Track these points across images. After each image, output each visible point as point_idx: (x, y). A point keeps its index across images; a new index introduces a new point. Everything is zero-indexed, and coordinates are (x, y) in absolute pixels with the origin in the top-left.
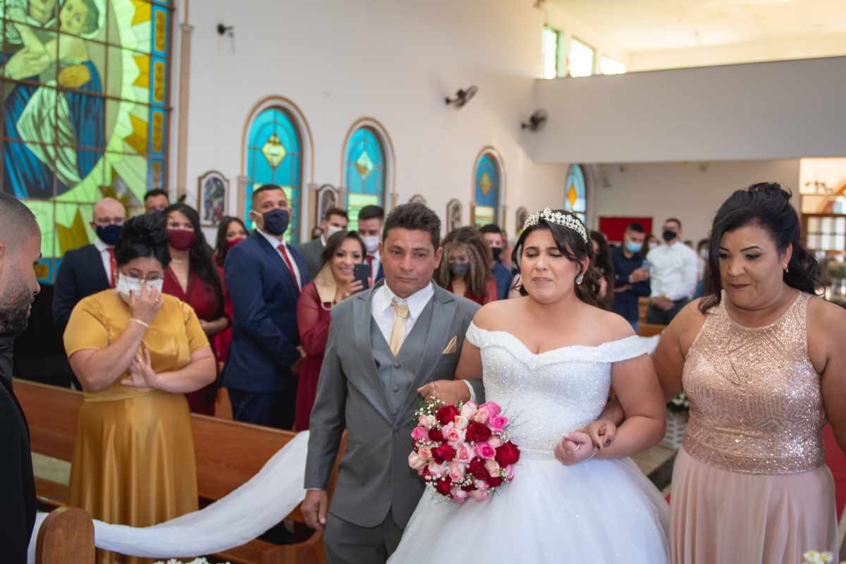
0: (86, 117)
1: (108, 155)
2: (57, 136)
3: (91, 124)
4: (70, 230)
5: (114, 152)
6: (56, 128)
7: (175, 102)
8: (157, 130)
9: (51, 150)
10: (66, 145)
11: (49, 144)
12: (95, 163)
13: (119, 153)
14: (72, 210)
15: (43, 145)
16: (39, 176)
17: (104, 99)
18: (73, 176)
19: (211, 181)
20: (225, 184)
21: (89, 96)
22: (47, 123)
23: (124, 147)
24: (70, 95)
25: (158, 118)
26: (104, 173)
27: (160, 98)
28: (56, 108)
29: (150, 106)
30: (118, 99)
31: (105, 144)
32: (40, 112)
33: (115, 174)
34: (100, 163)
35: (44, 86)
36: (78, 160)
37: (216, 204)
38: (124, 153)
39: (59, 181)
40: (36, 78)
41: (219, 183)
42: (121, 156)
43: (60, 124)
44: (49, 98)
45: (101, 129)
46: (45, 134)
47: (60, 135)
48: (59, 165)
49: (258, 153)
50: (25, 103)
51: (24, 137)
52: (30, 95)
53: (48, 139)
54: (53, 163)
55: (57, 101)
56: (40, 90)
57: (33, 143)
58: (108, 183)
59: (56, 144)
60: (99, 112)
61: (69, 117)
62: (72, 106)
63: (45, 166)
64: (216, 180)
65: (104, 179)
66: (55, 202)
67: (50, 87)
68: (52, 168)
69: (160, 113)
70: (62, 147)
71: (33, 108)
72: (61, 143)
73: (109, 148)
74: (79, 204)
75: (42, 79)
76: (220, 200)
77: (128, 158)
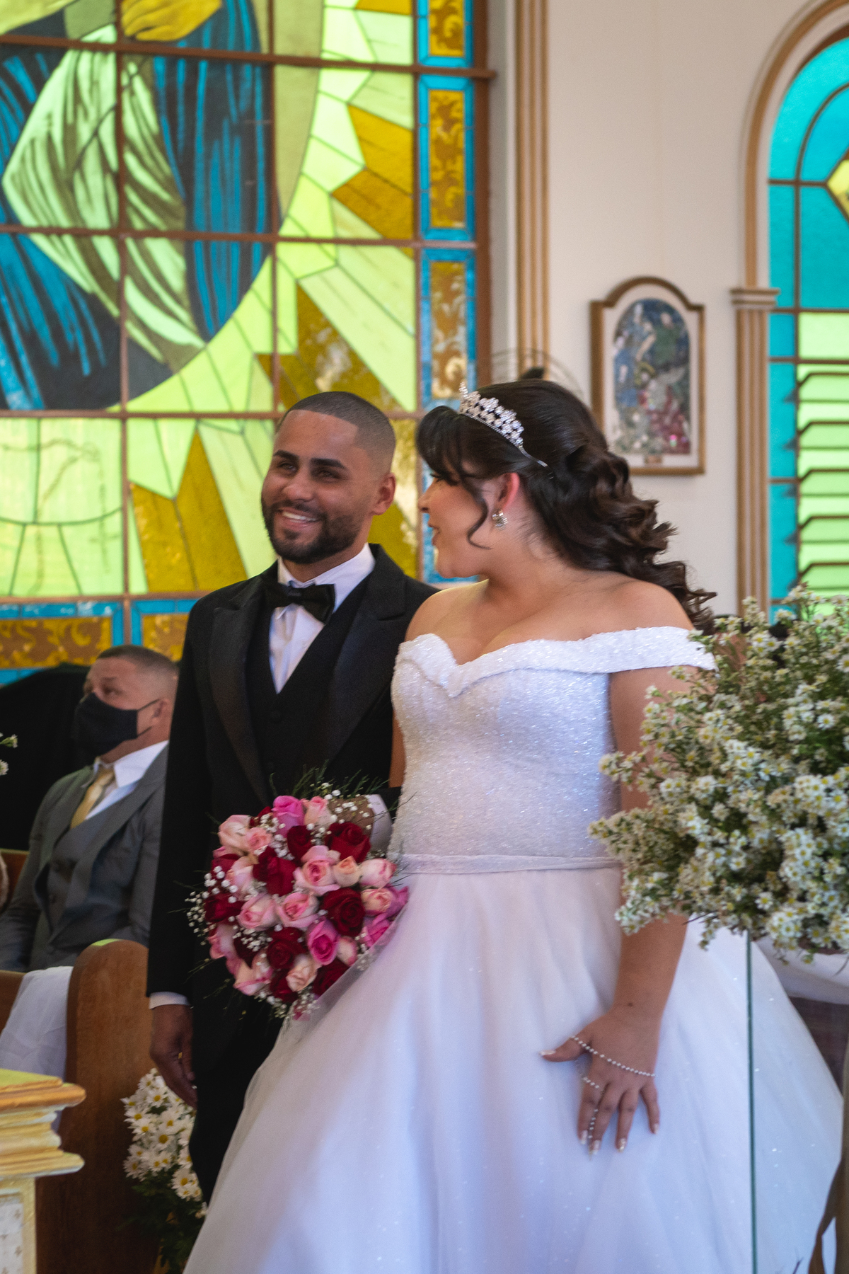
0: (213, 131)
1: (282, 250)
2: (123, 201)
3: (229, 152)
4: (174, 501)
5: (307, 240)
6: (121, 178)
7: (504, 56)
8: (446, 152)
9: (106, 248)
10: (154, 233)
11: (101, 233)
12: (246, 283)
13: (319, 241)
14: (178, 435)
15: (83, 235)
16: (75, 337)
17: (267, 66)
18: (178, 332)
19: (639, 310)
20: (690, 319)
21: (218, 62)
22: (91, 163)
23: (335, 220)
24: (160, 65)
25: (444, 110)
26: (274, 313)
27: (451, 43)
28: (118, 110)
29: (416, 71)
30: (315, 63)
31: (274, 217)
32: (70, 131)
33: (307, 308)
34: (262, 281)
35: (80, 46)
36: (190, 276)
37: (655, 394)
38: (337, 241)
39: (133, 344)
40: (56, 21)
41: (666, 318)
42: (330, 248)
43: (131, 160)
44: (94, 83)
45: (261, 166)
46: (89, 200)
47: (133, 197)
48: (133, 295)
49: (810, 197)
50: (28, 108)
51: (26, 218)
52: (39, 83)
53: (97, 217)
54: (117, 293)
55: (119, 90)
56: (69, 58)
57: (52, 231)
58: (288, 345)
59: (120, 230)
60: (251, 113)
61: (158, 139)
62: (165, 103)
63: (92, 300)
64: (652, 309)
65: (275, 330)
66: (124, 417)
67: (98, 48)
68: (114, 310)
69: (455, 94)
70: (139, 236)
71: (49, 117)
72: (138, 224)
73: (287, 229)
74: (198, 417)
75: (73, 29)
76: (672, 377)
77: (346, 253)
